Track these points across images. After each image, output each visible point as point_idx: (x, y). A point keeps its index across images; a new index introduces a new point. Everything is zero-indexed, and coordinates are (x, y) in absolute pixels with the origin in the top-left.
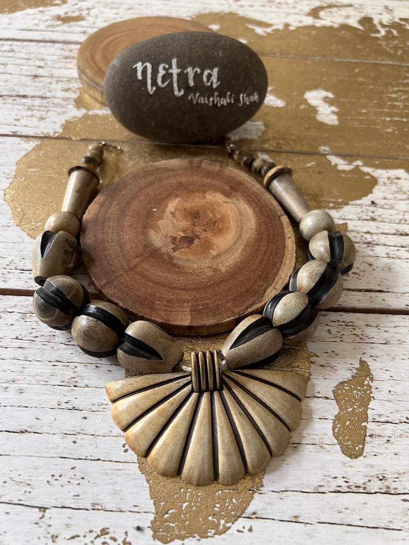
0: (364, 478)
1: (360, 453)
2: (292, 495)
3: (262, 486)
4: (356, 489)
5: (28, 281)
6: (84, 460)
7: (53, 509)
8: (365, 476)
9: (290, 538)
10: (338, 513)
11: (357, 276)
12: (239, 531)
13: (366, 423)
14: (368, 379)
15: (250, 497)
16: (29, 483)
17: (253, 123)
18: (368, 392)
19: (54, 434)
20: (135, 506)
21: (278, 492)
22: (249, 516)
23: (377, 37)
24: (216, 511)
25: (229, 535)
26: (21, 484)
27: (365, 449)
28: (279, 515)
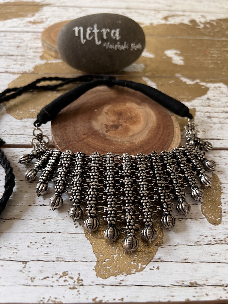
0: (224, 235)
1: (219, 222)
2: (182, 247)
3: (163, 243)
4: (220, 242)
5: (15, 140)
6: (50, 233)
7: (32, 262)
8: (225, 235)
9: (183, 272)
10: (211, 256)
11: (205, 132)
12: (151, 269)
13: (221, 206)
14: (218, 183)
15: (156, 250)
16: (16, 247)
18: (219, 190)
19: (31, 219)
20: (84, 258)
21: (173, 246)
22: (156, 260)
23: (199, 28)
24: (135, 258)
25: (145, 272)
26: (11, 249)
27: (222, 220)
28: (175, 259)
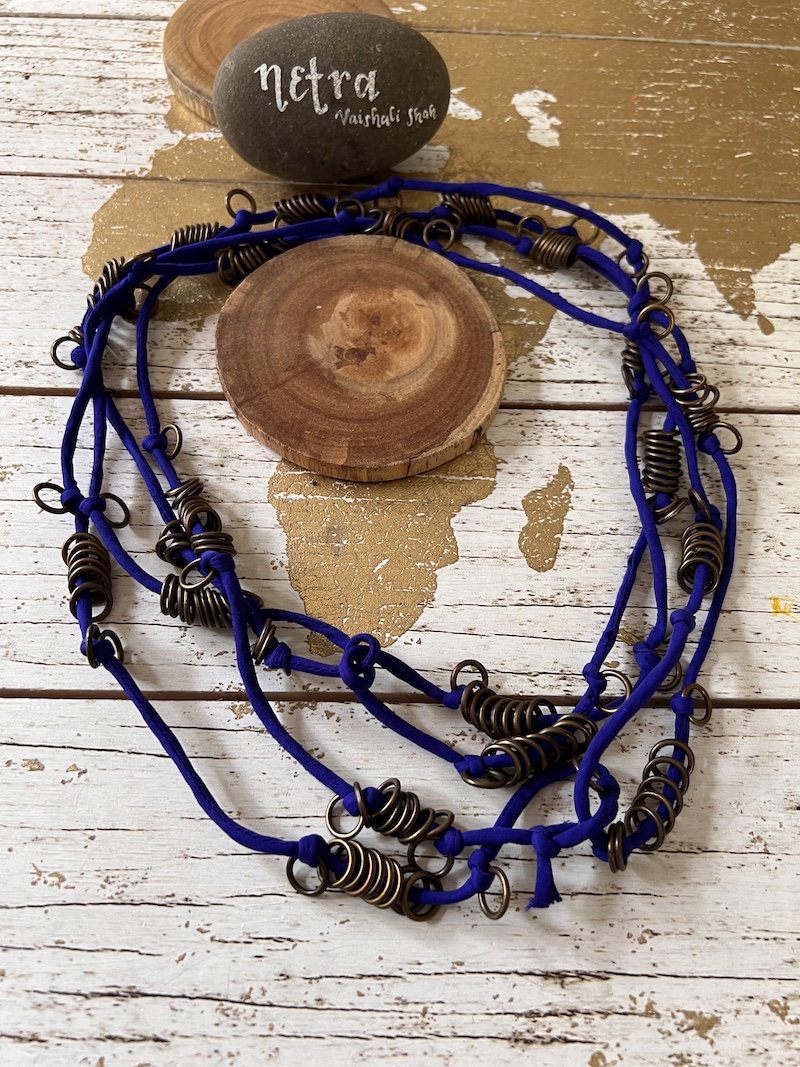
0: (553, 591)
1: (551, 566)
2: (467, 608)
3: (433, 600)
4: (542, 602)
10: (519, 626)
11: (567, 363)
13: (560, 535)
15: (419, 611)
17: (433, 148)
18: (566, 502)
21: (451, 606)
22: (418, 629)
27: (556, 562)
28: (452, 628)
